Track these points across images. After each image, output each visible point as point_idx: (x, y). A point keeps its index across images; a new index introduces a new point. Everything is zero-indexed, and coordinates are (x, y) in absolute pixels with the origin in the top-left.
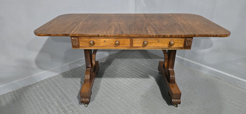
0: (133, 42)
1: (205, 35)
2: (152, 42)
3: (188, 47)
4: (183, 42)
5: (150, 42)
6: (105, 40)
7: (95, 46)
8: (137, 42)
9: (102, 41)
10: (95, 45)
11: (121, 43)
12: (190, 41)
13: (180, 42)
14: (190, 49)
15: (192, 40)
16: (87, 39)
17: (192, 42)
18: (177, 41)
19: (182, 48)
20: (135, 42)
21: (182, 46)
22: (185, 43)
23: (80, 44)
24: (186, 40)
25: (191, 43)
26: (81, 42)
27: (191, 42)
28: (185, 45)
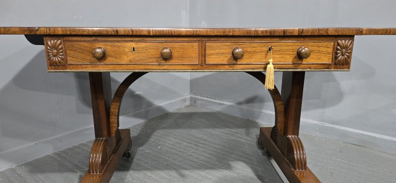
0: (207, 52)
1: (383, 30)
2: (255, 52)
3: (343, 65)
4: (330, 50)
5: (249, 50)
6: (133, 45)
7: (106, 62)
8: (216, 51)
9: (127, 50)
10: (109, 60)
11: (175, 54)
12: (346, 47)
13: (324, 50)
14: (349, 68)
15: (352, 43)
16: (86, 44)
17: (351, 49)
18: (316, 48)
19: (327, 66)
20: (211, 52)
21: (327, 60)
22: (337, 54)
23: (68, 58)
24: (338, 44)
25: (350, 53)
26: (71, 52)
27: (349, 50)
28: (336, 58)
